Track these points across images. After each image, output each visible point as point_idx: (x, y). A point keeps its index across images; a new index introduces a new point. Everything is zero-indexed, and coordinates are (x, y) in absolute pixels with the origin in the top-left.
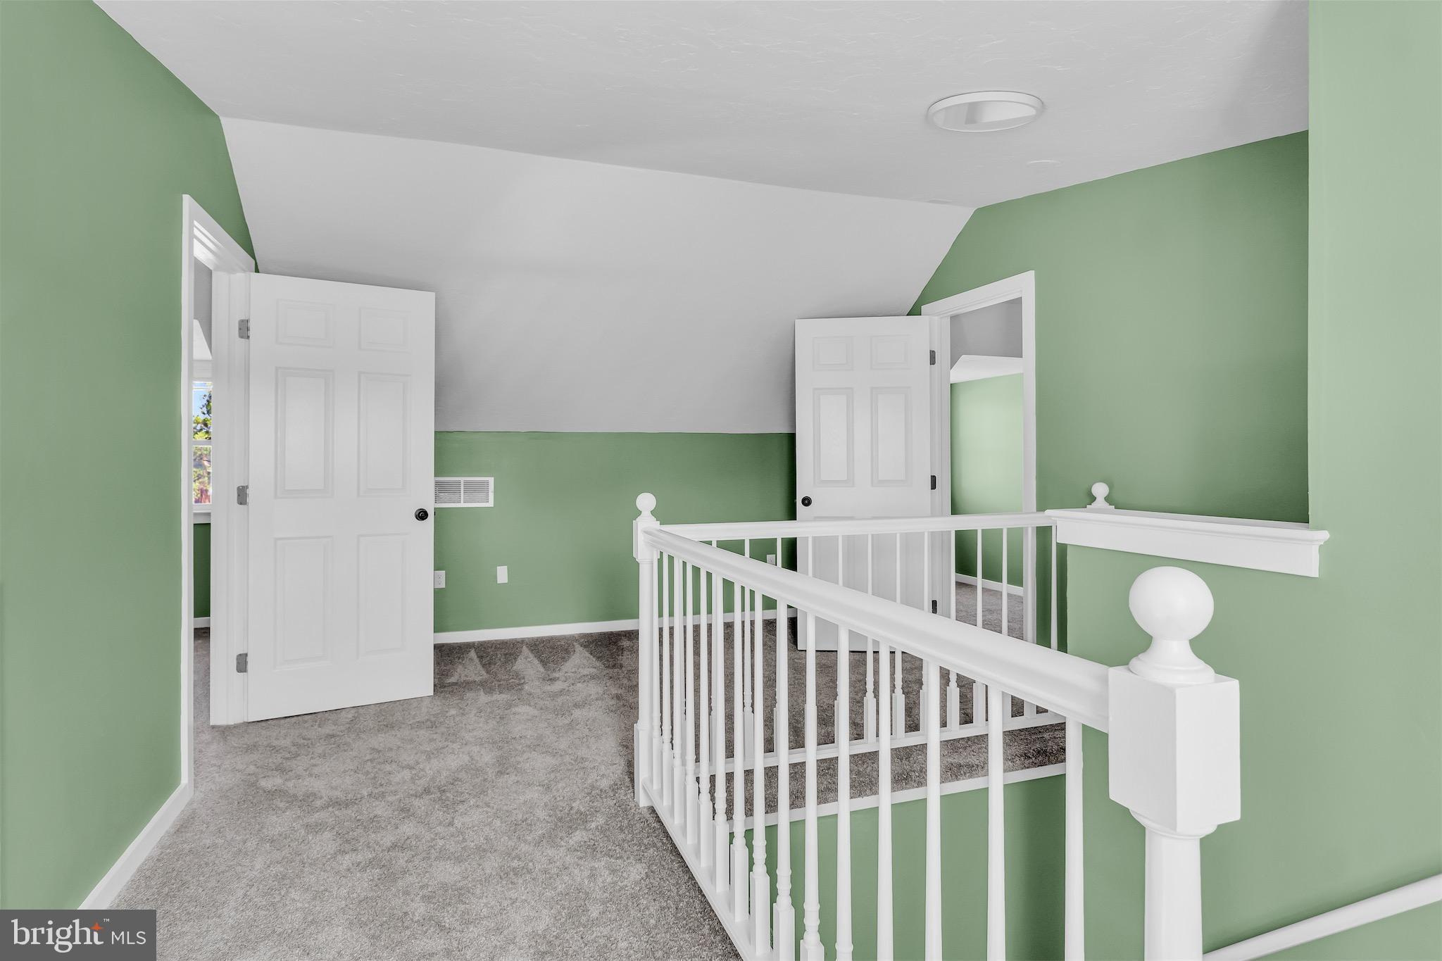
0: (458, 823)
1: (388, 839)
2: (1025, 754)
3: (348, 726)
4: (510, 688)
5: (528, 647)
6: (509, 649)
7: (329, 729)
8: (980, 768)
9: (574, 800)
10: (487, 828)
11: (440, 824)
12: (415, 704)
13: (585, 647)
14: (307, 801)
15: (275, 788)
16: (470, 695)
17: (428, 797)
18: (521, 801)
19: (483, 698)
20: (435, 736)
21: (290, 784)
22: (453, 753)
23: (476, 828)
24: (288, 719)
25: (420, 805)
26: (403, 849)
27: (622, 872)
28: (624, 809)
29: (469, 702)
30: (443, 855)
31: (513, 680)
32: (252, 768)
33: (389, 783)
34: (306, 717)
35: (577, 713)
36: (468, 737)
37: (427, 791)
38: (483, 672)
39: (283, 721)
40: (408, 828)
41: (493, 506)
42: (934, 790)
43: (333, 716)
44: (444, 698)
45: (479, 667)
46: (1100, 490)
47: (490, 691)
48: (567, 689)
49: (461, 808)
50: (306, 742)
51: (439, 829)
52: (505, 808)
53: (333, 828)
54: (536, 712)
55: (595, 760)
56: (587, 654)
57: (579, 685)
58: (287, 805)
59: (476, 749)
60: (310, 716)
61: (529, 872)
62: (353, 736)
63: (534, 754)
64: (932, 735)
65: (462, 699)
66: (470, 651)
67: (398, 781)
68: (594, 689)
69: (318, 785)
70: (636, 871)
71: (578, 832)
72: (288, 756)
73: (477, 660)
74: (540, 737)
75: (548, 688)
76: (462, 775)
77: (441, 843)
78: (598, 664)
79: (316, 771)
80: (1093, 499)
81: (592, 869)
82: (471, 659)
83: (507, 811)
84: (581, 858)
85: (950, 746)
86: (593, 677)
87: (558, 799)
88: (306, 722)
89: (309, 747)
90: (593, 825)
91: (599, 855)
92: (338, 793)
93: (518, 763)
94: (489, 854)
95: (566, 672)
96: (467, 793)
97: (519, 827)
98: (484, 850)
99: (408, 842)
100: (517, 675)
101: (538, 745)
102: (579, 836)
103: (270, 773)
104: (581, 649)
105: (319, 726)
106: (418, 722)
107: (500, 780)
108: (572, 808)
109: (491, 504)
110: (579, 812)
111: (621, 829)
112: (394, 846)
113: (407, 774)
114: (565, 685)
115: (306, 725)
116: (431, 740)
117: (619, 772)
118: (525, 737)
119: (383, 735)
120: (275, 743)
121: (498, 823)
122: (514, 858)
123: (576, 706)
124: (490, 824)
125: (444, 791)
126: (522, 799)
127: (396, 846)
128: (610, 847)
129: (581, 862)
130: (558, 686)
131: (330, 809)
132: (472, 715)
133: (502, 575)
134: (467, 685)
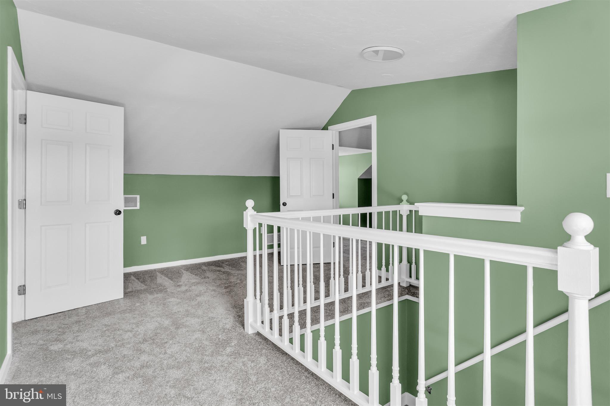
0: (169, 351)
1: (137, 364)
2: (384, 296)
3: (85, 316)
4: (161, 291)
5: (159, 273)
6: (151, 274)
7: (75, 318)
8: (369, 304)
9: (219, 335)
10: (184, 352)
11: (160, 353)
12: (116, 303)
13: (187, 271)
14: (83, 353)
15: (61, 349)
16: (142, 296)
17: (147, 343)
18: (194, 339)
19: (150, 297)
20: (135, 316)
21: (69, 346)
22: (148, 322)
23: (179, 353)
24: (49, 316)
25: (145, 347)
26: (147, 367)
27: (256, 361)
28: (243, 336)
29: (144, 299)
30: (170, 367)
31: (160, 288)
32: (41, 342)
33: (123, 339)
34: (59, 315)
35: (199, 299)
36: (152, 314)
37: (145, 340)
38: (143, 285)
39: (46, 318)
40: (144, 358)
41: (139, 208)
42: (355, 314)
43: (74, 312)
44: (130, 298)
45: (140, 283)
46: (404, 197)
47: (151, 293)
48: (189, 289)
49: (167, 345)
50: (66, 326)
51: (162, 356)
52: (188, 343)
53: (105, 363)
54: (180, 301)
55: (218, 318)
56: (189, 274)
57: (193, 287)
58: (73, 356)
59: (159, 319)
60: (61, 314)
61: (215, 367)
62: (91, 320)
63: (188, 318)
64: (354, 292)
65: (139, 298)
66: (131, 277)
67: (127, 338)
68: (201, 288)
69: (85, 345)
70: (262, 360)
71: (228, 348)
72: (59, 333)
73: (137, 281)
74: (187, 311)
75: (179, 289)
76: (159, 331)
77: (165, 362)
78: (197, 277)
79: (79, 338)
80: (401, 201)
81: (243, 362)
82: (133, 280)
83: (190, 344)
84: (235, 358)
85: (360, 296)
86: (198, 283)
87: (211, 336)
88: (60, 316)
89: (69, 328)
90: (233, 344)
91: (242, 356)
92: (98, 348)
93: (183, 323)
94: (191, 363)
95: (184, 282)
96: (166, 339)
97: (200, 350)
98: (188, 362)
99: (148, 364)
100: (161, 285)
101: (188, 314)
102: (229, 350)
103: (53, 343)
104: (185, 272)
105: (69, 318)
106: (123, 310)
107: (179, 331)
108: (219, 339)
109: (138, 207)
110: (223, 340)
111: (246, 344)
112: (142, 367)
113: (130, 334)
114: (187, 288)
115: (61, 318)
116: (134, 318)
117: (232, 321)
118: (180, 311)
119: (107, 318)
120: (48, 328)
121: (188, 349)
122: (205, 363)
123: (197, 296)
124: (185, 350)
125: (153, 339)
126: (194, 338)
127: (144, 366)
128: (245, 352)
129: (236, 360)
130: (183, 288)
131: (98, 355)
132: (148, 305)
133: (144, 240)
134: (139, 292)
